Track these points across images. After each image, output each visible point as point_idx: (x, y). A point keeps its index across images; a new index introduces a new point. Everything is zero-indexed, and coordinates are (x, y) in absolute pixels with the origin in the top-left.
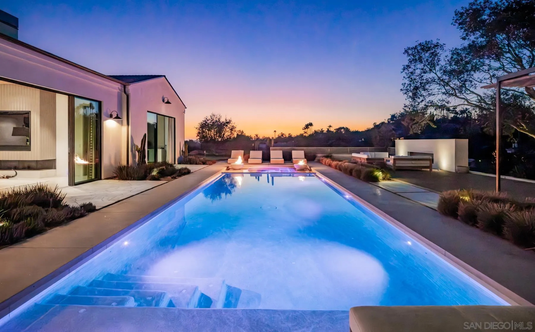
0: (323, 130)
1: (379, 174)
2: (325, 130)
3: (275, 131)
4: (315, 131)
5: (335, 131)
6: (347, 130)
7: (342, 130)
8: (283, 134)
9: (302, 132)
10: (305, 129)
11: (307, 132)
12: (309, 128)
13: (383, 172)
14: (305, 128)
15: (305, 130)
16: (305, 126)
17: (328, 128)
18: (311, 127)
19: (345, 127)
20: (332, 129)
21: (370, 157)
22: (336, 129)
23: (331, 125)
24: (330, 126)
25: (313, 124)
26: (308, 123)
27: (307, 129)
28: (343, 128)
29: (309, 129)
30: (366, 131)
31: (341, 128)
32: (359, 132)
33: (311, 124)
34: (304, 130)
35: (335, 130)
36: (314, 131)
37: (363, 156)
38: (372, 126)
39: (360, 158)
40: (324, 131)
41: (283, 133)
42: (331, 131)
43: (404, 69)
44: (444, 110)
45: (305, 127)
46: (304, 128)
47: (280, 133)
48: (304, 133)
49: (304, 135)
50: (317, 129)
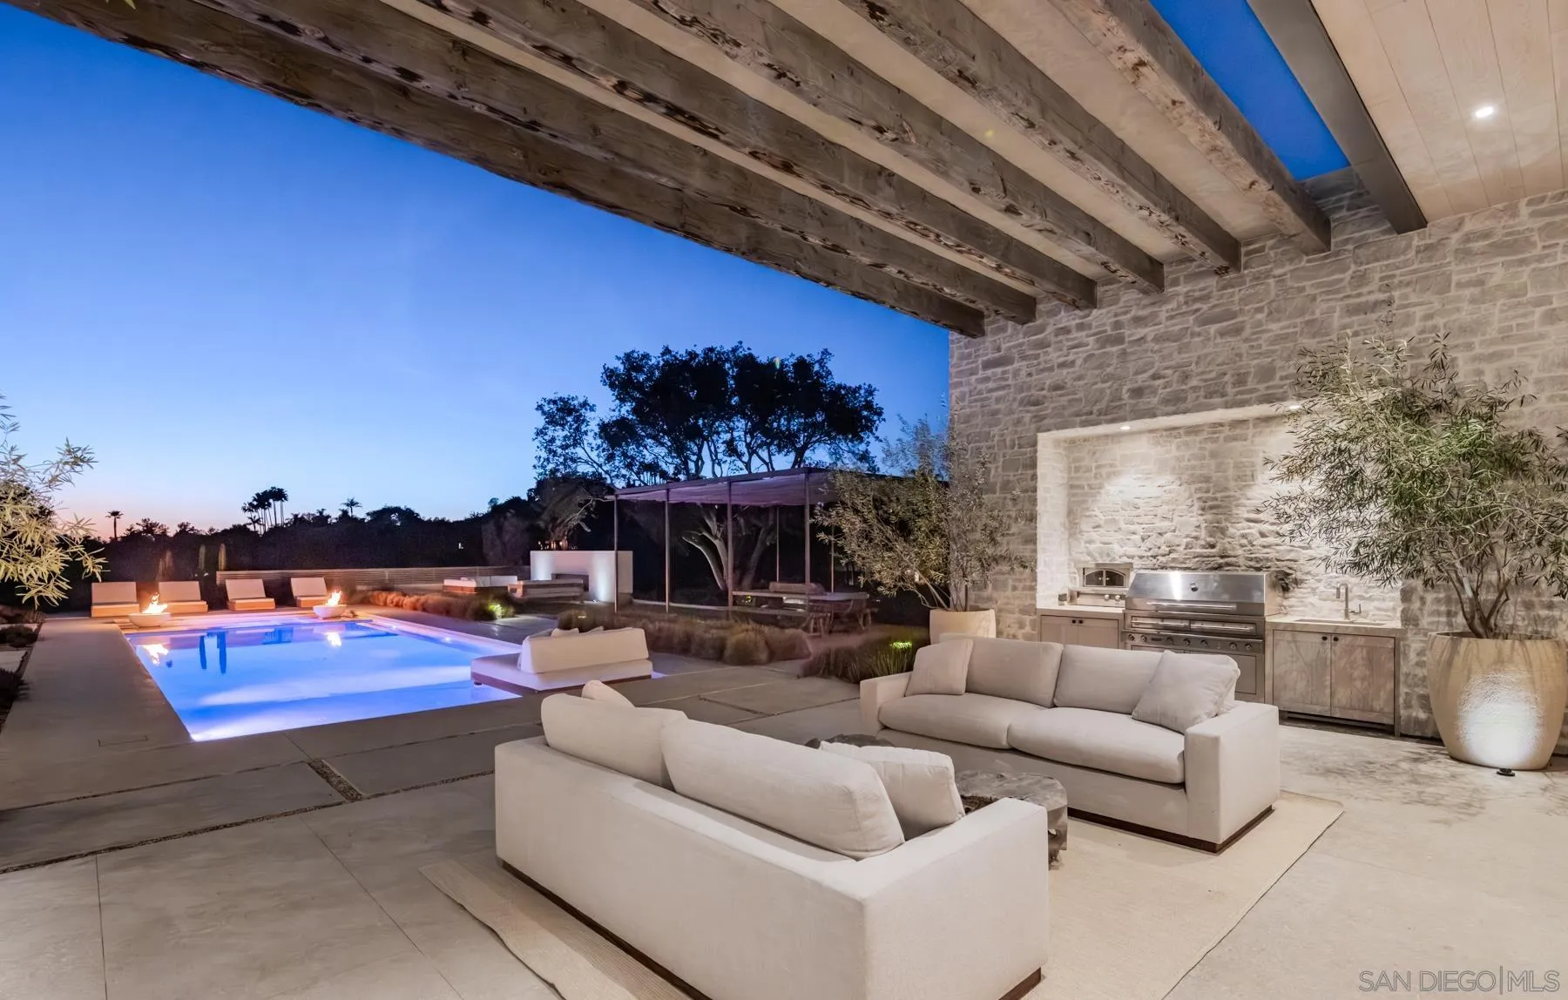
0: (325, 513)
1: (497, 608)
2: (334, 514)
3: (115, 514)
4: (296, 516)
5: (368, 518)
6: (409, 515)
7: (394, 517)
8: (155, 525)
9: (243, 519)
10: (252, 507)
11: (263, 521)
12: (269, 505)
13: (502, 605)
14: (256, 507)
15: (254, 514)
16: (255, 500)
17: (345, 508)
18: (278, 503)
19: (403, 507)
20: (359, 513)
21: (482, 585)
22: (375, 513)
23: (355, 500)
24: (352, 504)
25: (288, 491)
26: (268, 488)
27: (260, 510)
28: (397, 510)
29: (272, 510)
30: (467, 520)
31: (387, 511)
32: (448, 523)
33: (279, 495)
34: (248, 514)
35: (368, 514)
36: (291, 517)
37: (471, 584)
38: (484, 509)
39: (462, 588)
40: (328, 517)
41: (153, 520)
42: (356, 519)
43: (538, 434)
44: (656, 475)
45: (255, 503)
46: (251, 504)
47: (140, 522)
48: (250, 521)
49: (251, 528)
50: (302, 511)
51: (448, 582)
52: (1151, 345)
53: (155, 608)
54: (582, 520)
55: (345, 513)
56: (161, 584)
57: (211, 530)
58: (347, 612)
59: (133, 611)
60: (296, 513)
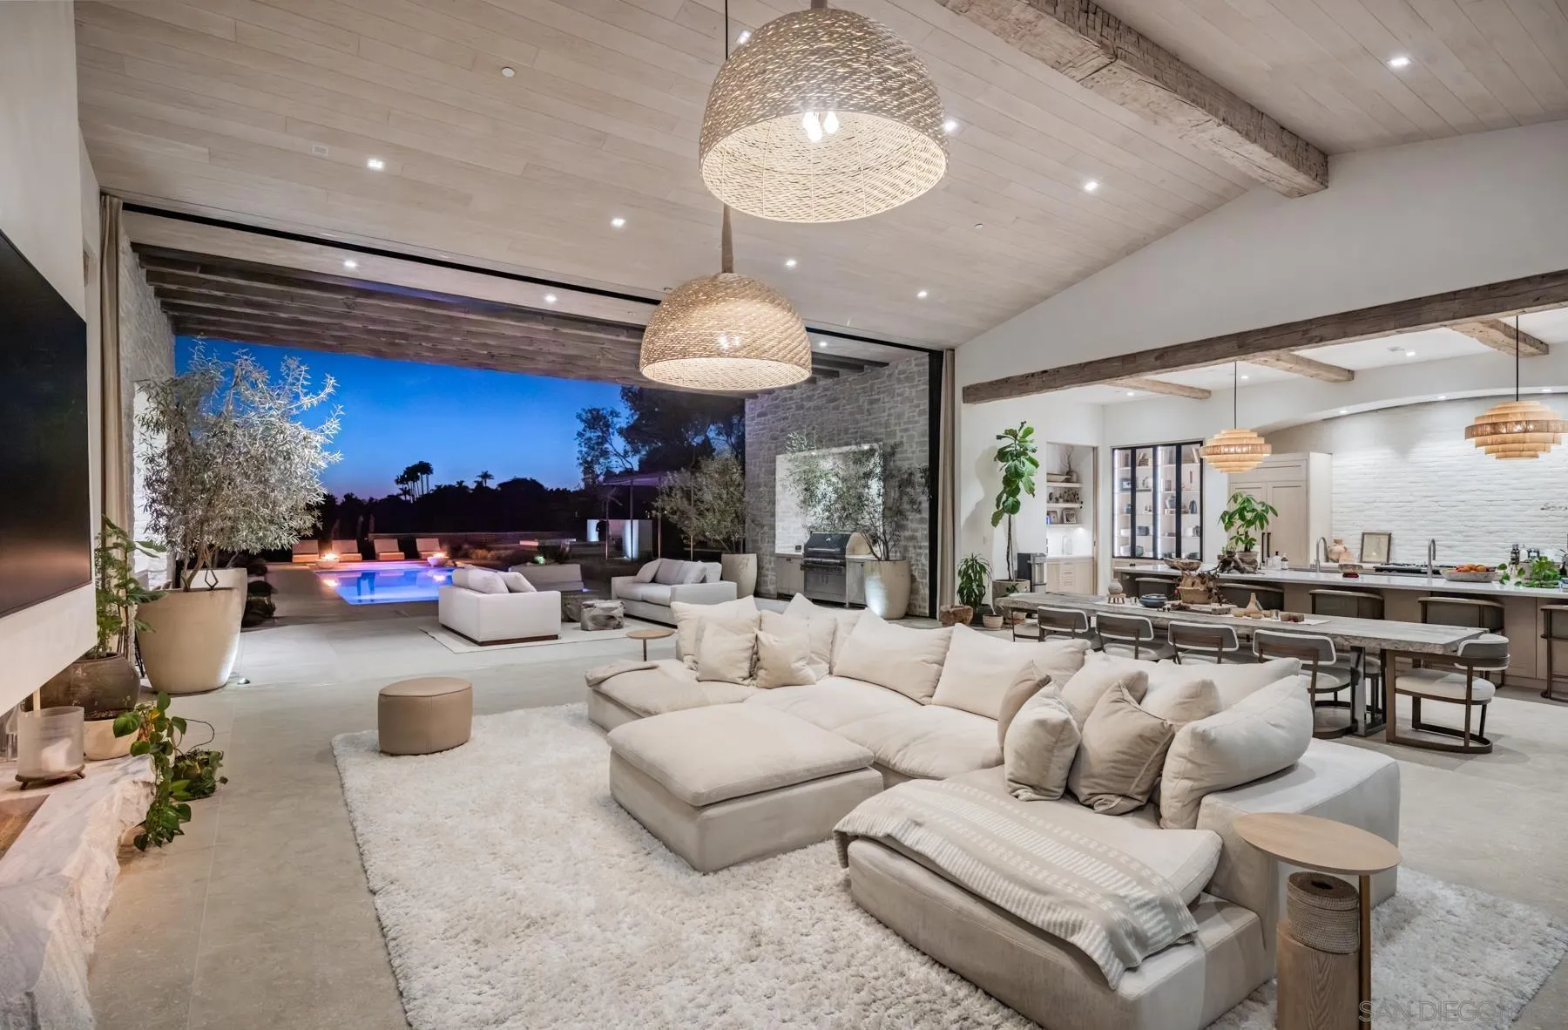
0: (463, 484)
2: (471, 485)
4: (439, 486)
5: (499, 489)
6: (533, 486)
7: (521, 487)
9: (396, 490)
10: (403, 479)
11: (412, 492)
12: (417, 478)
14: (406, 480)
15: (405, 486)
16: (405, 473)
17: (480, 479)
18: (424, 476)
19: (529, 479)
20: (491, 483)
22: (505, 483)
23: (489, 473)
24: (486, 476)
25: (431, 465)
26: (416, 463)
27: (410, 482)
28: (524, 480)
29: (419, 482)
31: (516, 482)
32: (568, 492)
33: (424, 468)
34: (400, 486)
35: (499, 485)
36: (436, 487)
39: (527, 546)
40: (466, 487)
42: (489, 489)
43: (579, 435)
45: (405, 476)
46: (402, 477)
49: (403, 498)
50: (444, 482)
51: (522, 543)
52: (813, 412)
53: (331, 557)
54: (617, 497)
55: (479, 484)
56: (333, 542)
57: (371, 499)
58: (450, 562)
59: (315, 558)
60: (439, 484)
